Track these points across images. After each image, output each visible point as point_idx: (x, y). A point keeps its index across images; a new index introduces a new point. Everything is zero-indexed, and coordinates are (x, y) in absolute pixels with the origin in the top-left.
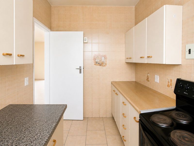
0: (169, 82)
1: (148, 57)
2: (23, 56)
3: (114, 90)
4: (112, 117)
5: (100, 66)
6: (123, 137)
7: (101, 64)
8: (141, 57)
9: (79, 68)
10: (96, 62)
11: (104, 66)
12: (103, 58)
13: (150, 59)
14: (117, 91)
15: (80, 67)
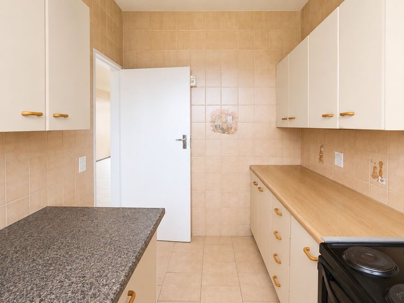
0: (375, 167)
1: (342, 115)
2: (66, 116)
3: (255, 182)
4: (250, 235)
5: (224, 133)
6: (275, 277)
7: (226, 130)
8: (324, 116)
9: (182, 138)
10: (216, 126)
11: (233, 133)
12: (229, 118)
13: (346, 119)
14: (260, 185)
15: (184, 137)
